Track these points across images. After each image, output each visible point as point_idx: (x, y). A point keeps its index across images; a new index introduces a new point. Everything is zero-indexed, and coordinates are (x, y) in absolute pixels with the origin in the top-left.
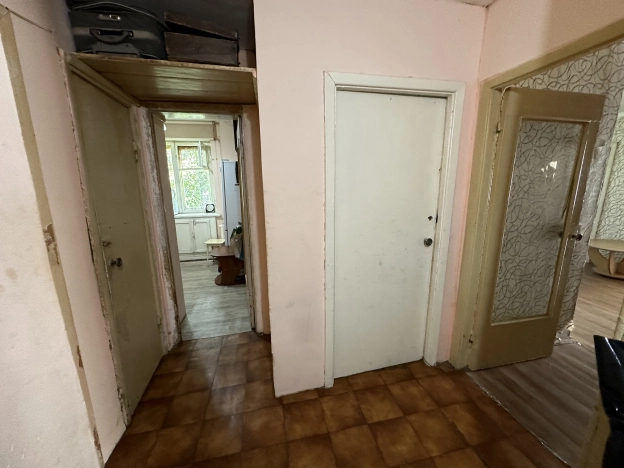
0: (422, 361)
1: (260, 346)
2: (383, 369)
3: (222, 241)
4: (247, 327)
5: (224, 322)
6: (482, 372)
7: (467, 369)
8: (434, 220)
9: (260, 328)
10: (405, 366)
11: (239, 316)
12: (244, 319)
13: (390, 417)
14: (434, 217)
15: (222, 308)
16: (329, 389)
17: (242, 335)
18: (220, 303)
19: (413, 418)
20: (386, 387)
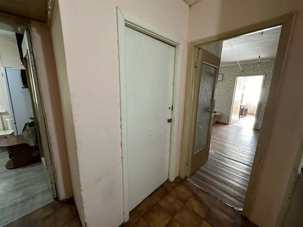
0: (168, 181)
1: (65, 211)
2: (152, 193)
3: (10, 132)
4: (49, 198)
5: (22, 202)
6: (192, 176)
7: (186, 177)
8: (171, 109)
9: (63, 196)
10: (162, 186)
11: (39, 191)
12: (44, 192)
13: (166, 223)
14: (171, 107)
15: (18, 190)
16: (127, 223)
17: (45, 208)
18: (15, 185)
19: (176, 217)
20: (157, 204)
